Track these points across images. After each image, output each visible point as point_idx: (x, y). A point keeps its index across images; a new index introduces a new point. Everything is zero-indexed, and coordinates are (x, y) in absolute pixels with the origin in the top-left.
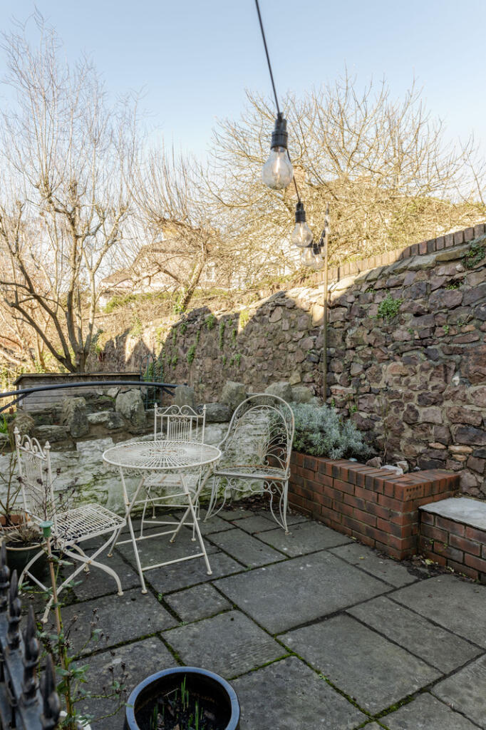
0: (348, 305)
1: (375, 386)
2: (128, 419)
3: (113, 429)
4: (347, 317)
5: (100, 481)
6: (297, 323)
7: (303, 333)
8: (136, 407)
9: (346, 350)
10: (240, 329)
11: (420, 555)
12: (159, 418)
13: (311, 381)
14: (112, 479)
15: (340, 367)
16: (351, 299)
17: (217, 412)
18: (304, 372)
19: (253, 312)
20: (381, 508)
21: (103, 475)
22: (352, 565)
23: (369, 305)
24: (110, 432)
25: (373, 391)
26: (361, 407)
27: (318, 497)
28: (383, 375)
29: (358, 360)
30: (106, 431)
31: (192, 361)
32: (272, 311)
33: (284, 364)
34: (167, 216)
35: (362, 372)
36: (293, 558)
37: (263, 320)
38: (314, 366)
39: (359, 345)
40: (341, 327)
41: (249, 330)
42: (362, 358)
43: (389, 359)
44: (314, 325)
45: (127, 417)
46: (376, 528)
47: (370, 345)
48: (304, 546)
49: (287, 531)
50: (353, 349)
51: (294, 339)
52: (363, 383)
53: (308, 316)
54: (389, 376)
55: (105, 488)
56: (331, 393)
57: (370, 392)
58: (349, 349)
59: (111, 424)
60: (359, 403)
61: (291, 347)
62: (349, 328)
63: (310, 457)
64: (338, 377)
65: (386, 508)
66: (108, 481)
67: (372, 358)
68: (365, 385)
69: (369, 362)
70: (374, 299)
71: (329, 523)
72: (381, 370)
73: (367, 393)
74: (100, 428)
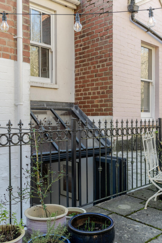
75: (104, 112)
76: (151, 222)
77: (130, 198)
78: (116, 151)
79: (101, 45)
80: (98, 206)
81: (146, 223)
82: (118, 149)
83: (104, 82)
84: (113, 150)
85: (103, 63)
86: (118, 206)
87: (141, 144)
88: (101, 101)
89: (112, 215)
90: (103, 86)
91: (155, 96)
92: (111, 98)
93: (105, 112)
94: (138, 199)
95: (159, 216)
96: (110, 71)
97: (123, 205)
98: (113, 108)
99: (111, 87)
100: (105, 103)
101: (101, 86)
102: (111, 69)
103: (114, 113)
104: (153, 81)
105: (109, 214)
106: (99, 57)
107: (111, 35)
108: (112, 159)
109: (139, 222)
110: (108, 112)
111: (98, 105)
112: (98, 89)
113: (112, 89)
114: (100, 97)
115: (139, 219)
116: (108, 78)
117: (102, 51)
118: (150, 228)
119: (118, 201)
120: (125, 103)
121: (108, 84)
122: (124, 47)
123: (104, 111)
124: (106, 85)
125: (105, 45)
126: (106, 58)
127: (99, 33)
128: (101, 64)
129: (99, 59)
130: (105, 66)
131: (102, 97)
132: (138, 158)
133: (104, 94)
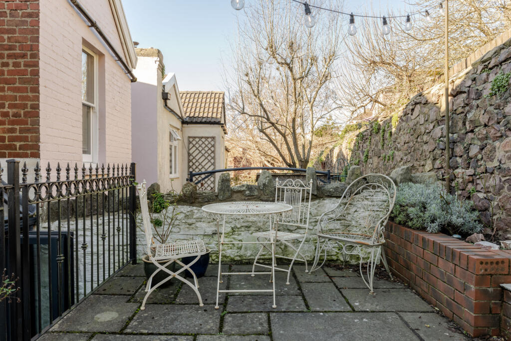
0: (466, 90)
1: (490, 165)
2: (261, 190)
3: (249, 196)
4: (466, 102)
5: (236, 232)
6: (429, 115)
7: (433, 124)
8: (267, 181)
9: (467, 133)
10: (394, 130)
11: (502, 337)
12: (279, 189)
13: (440, 167)
14: (245, 232)
15: (461, 151)
16: (469, 83)
17: (334, 189)
18: (435, 159)
19: (401, 113)
20: (458, 280)
21: (238, 228)
22: (411, 329)
23: (483, 85)
24: (246, 198)
25: (488, 171)
26: (479, 188)
27: (414, 266)
28: (497, 154)
29: (476, 142)
30: (243, 197)
31: (366, 161)
32: (413, 110)
33: (421, 155)
34: (377, 59)
35: (479, 153)
36: (357, 312)
37: (407, 119)
38: (442, 152)
39: (477, 127)
40: (462, 113)
41: (399, 129)
42: (479, 139)
43: (501, 136)
44: (442, 115)
45: (261, 188)
46: (454, 300)
47: (486, 126)
48: (377, 305)
49: (372, 291)
50: (472, 131)
51: (427, 131)
52: (479, 164)
53: (437, 107)
54: (502, 153)
55: (240, 238)
56: (455, 177)
57: (486, 172)
58: (469, 132)
59: (247, 192)
60: (477, 184)
61: (425, 138)
62: (469, 112)
63: (408, 229)
64: (459, 160)
65: (462, 281)
66: (242, 233)
67: (487, 138)
68: (481, 165)
69: (485, 142)
70: (488, 78)
71: (421, 292)
72: (495, 148)
73: (483, 173)
74: (239, 194)
75: (18, 151)
76: (167, 328)
77: (105, 298)
78: (47, 221)
79: (10, 25)
80: (56, 330)
81: (161, 332)
82: (50, 216)
83: (20, 96)
84: (41, 220)
85: (18, 60)
86: (95, 319)
87: (97, 204)
88: (12, 131)
89: (96, 338)
90: (16, 102)
91: (99, 129)
92: (36, 126)
93: (21, 151)
94: (119, 296)
95: (169, 314)
96: (33, 77)
97: (103, 314)
98: (39, 144)
99: (36, 107)
100: (22, 135)
101: (10, 102)
102: (36, 73)
103: (42, 153)
104: (96, 105)
105: (88, 338)
106: (5, 47)
107: (36, 13)
108: (38, 237)
109: (149, 334)
110: (29, 152)
111: (5, 137)
112: (4, 108)
113: (37, 110)
114: (8, 122)
115: (145, 329)
116: (29, 89)
117: (15, 37)
118: (173, 338)
119: (87, 309)
120: (60, 137)
121: (29, 101)
122: (57, 40)
123: (20, 149)
124: (24, 102)
125: (22, 27)
126: (23, 52)
127: (7, 3)
128: (11, 61)
129: (6, 50)
130: (22, 65)
131: (12, 123)
132: (93, 228)
133: (18, 118)
